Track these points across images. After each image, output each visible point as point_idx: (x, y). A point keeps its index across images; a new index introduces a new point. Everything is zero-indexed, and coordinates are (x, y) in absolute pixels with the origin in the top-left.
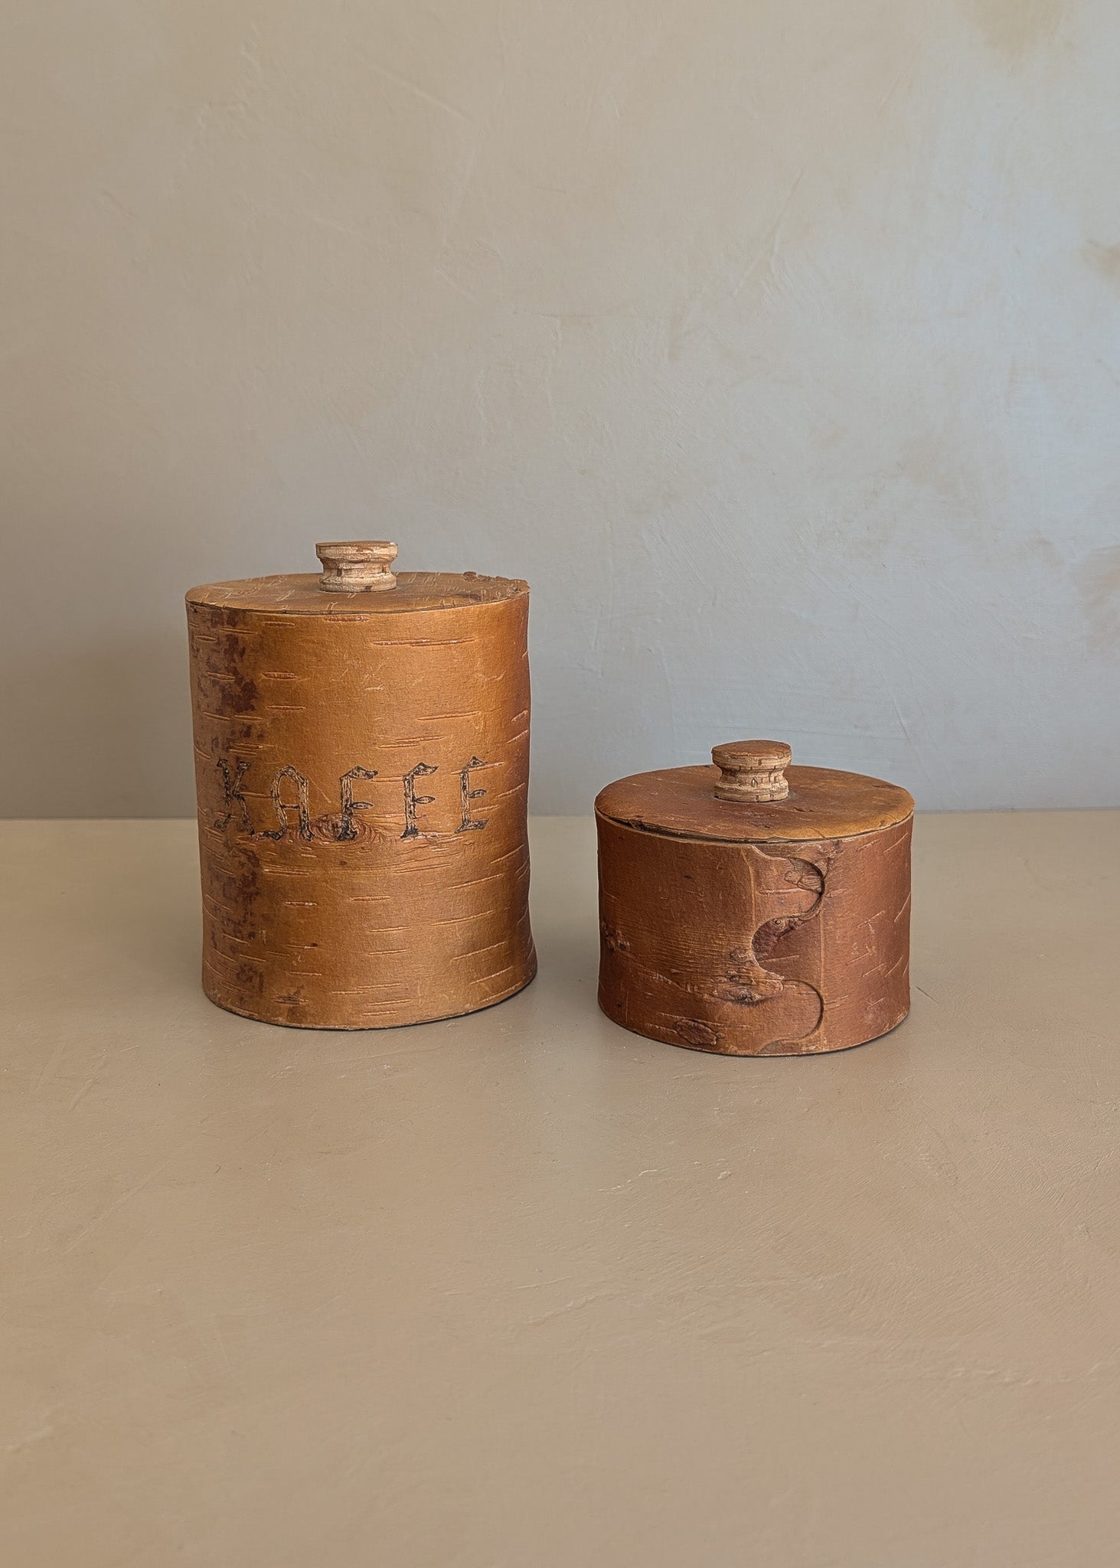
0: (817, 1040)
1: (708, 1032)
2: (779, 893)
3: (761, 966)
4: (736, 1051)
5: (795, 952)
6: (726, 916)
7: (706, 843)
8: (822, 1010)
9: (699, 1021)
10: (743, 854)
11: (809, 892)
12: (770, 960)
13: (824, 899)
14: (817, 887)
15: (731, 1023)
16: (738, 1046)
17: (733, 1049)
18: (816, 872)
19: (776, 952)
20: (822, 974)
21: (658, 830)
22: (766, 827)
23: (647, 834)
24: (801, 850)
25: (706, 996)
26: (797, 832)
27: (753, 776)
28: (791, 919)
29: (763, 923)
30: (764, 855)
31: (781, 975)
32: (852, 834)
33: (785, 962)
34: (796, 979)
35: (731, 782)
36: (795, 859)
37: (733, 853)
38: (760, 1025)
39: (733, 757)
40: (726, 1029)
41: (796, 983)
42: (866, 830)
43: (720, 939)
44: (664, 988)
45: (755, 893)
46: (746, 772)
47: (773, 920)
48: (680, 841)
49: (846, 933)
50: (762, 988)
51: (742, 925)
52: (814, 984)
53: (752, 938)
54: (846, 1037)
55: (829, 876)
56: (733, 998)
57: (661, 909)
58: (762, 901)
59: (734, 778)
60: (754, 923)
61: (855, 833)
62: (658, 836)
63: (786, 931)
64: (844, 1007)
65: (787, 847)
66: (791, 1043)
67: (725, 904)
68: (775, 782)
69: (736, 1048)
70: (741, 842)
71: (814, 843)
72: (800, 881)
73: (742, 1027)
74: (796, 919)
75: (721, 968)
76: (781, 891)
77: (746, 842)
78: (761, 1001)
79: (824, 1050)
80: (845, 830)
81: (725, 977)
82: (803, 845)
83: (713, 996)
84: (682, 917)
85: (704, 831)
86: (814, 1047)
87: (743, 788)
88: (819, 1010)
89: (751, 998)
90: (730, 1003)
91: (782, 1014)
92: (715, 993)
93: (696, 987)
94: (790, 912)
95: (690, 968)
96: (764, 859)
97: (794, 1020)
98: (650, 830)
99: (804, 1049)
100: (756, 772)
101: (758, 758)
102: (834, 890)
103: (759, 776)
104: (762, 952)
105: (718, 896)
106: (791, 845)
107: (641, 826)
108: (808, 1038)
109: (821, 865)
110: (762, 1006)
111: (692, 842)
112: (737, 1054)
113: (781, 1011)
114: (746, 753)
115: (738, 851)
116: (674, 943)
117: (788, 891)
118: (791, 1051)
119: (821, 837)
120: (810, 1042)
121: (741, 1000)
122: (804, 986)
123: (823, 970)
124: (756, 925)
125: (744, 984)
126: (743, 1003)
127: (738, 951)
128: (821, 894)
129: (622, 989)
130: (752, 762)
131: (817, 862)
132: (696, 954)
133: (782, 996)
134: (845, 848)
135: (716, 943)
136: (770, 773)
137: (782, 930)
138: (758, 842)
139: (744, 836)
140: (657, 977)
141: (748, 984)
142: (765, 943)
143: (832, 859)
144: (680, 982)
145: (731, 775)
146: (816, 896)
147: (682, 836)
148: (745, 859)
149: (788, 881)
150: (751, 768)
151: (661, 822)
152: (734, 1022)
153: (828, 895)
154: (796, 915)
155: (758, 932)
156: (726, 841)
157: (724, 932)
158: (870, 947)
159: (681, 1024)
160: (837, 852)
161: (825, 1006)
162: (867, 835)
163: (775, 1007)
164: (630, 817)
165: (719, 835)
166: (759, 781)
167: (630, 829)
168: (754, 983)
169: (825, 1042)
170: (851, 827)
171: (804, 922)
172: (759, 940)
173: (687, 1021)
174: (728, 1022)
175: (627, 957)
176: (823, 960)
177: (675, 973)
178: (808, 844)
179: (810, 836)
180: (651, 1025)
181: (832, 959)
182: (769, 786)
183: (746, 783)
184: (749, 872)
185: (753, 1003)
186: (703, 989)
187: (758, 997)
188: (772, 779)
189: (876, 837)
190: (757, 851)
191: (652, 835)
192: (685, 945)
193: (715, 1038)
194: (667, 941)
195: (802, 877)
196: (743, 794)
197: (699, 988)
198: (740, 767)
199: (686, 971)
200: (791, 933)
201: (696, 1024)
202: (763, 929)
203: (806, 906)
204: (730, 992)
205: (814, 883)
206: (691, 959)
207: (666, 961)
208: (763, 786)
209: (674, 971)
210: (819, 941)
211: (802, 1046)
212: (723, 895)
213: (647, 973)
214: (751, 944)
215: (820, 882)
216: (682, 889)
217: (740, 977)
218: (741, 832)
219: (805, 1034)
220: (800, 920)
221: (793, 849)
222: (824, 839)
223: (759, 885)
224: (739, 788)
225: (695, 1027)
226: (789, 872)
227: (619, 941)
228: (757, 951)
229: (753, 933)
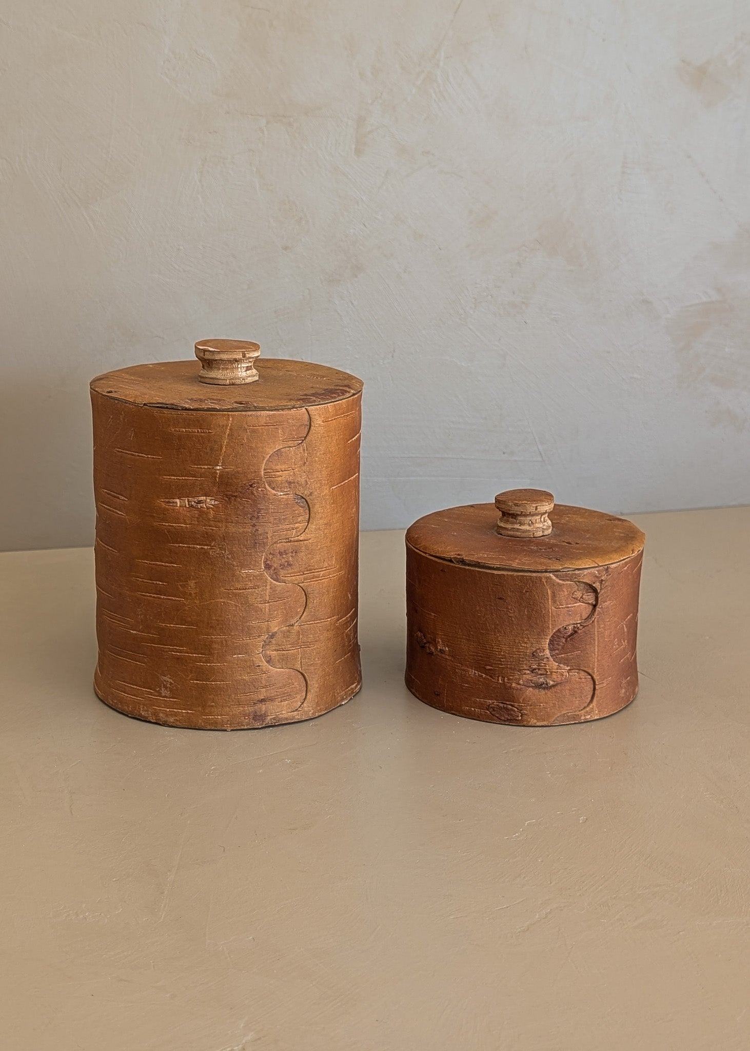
0: (592, 710)
1: (514, 711)
2: (568, 607)
3: (554, 661)
4: (535, 724)
5: (578, 649)
6: (530, 626)
7: (516, 574)
8: (594, 689)
9: (508, 703)
10: (544, 580)
11: (586, 605)
12: (560, 656)
13: (597, 609)
14: (592, 601)
15: (532, 703)
16: (536, 719)
17: (533, 721)
18: (592, 591)
19: (564, 650)
20: (596, 663)
21: (478, 565)
22: (557, 559)
23: (467, 568)
24: (584, 575)
25: (514, 685)
26: (580, 562)
27: (530, 518)
28: (575, 626)
29: (557, 629)
30: (558, 581)
31: (567, 666)
32: (616, 561)
33: (570, 657)
34: (577, 668)
35: (513, 523)
36: (579, 582)
37: (537, 579)
38: (553, 703)
39: (516, 505)
40: (529, 708)
41: (577, 671)
42: (624, 558)
43: (526, 643)
44: (478, 680)
45: (552, 608)
46: (526, 515)
47: (563, 627)
48: (496, 572)
49: (611, 632)
50: (554, 676)
51: (542, 632)
52: (590, 671)
53: (548, 641)
54: (609, 707)
55: (601, 593)
56: (534, 685)
57: (478, 623)
58: (556, 613)
59: (515, 520)
60: (550, 630)
61: (617, 561)
62: (477, 569)
63: (572, 634)
64: (609, 685)
65: (575, 574)
66: (574, 715)
67: (529, 618)
68: (544, 522)
69: (535, 721)
70: (542, 572)
71: (592, 570)
72: (582, 597)
73: (540, 706)
74: (579, 625)
75: (526, 664)
76: (569, 606)
77: (546, 572)
78: (553, 686)
79: (596, 718)
80: (611, 559)
81: (528, 670)
82: (586, 572)
83: (519, 684)
84: (495, 628)
85: (515, 565)
86: (589, 716)
87: (523, 527)
88: (592, 689)
89: (547, 684)
90: (531, 689)
91: (568, 694)
92: (521, 682)
93: (506, 678)
94: (575, 621)
95: (502, 665)
96: (558, 583)
97: (576, 698)
98: (469, 565)
99: (583, 718)
100: (533, 515)
101: (535, 505)
102: (604, 602)
103: (533, 519)
104: (554, 650)
105: (524, 611)
106: (577, 572)
107: (462, 562)
108: (585, 710)
109: (597, 585)
110: (553, 689)
111: (505, 573)
112: (536, 725)
113: (567, 692)
114: (526, 502)
115: (540, 578)
116: (489, 647)
117: (573, 605)
118: (574, 720)
119: (597, 565)
120: (587, 713)
121: (539, 686)
122: (583, 673)
123: (596, 660)
124: (552, 630)
125: (541, 674)
126: (540, 688)
127: (538, 651)
128: (595, 606)
129: (440, 682)
130: (531, 508)
131: (594, 583)
132: (506, 655)
133: (568, 681)
134: (612, 572)
135: (521, 646)
136: (542, 516)
137: (569, 634)
138: (553, 572)
139: (545, 568)
140: (472, 672)
141: (544, 674)
142: (557, 644)
143: (604, 580)
144: (492, 675)
145: (512, 518)
146: (591, 607)
147: (498, 569)
148: (545, 584)
149: (574, 598)
150: (530, 513)
151: (478, 558)
152: (534, 702)
153: (601, 607)
154: (578, 622)
155: (552, 636)
156: (531, 571)
157: (528, 638)
158: (624, 641)
159: (493, 706)
160: (607, 575)
161: (597, 686)
162: (625, 561)
163: (563, 689)
164: (452, 555)
165: (526, 568)
166: (534, 522)
167: (452, 564)
168: (549, 673)
169: (597, 712)
170: (615, 556)
171: (584, 627)
172: (553, 642)
173: (498, 704)
174: (530, 703)
175: (446, 659)
176: (596, 653)
177: (489, 669)
178: (589, 571)
179: (589, 565)
180: (468, 708)
181: (602, 652)
182: (541, 525)
183: (525, 524)
184: (548, 594)
185: (547, 688)
186: (512, 679)
187: (552, 683)
188: (542, 519)
189: (630, 562)
190: (554, 578)
191: (472, 568)
192: (498, 649)
193: (520, 714)
194: (483, 646)
195: (583, 594)
196: (523, 532)
197: (509, 679)
198: (522, 512)
199: (498, 667)
200: (575, 636)
201: (505, 706)
202: (556, 633)
203: (585, 616)
204: (531, 680)
205: (590, 598)
206: (502, 658)
207: (482, 660)
208: (537, 525)
209: (488, 667)
210: (594, 640)
211: (581, 716)
212: (528, 611)
213: (464, 670)
214: (547, 645)
215: (594, 597)
216: (495, 608)
217: (539, 669)
218: (541, 564)
219: (583, 707)
220: (581, 625)
221: (579, 575)
222: (599, 566)
223: (554, 602)
224: (520, 528)
225: (504, 708)
226: (575, 591)
227: (439, 647)
228: (551, 650)
229: (549, 637)
